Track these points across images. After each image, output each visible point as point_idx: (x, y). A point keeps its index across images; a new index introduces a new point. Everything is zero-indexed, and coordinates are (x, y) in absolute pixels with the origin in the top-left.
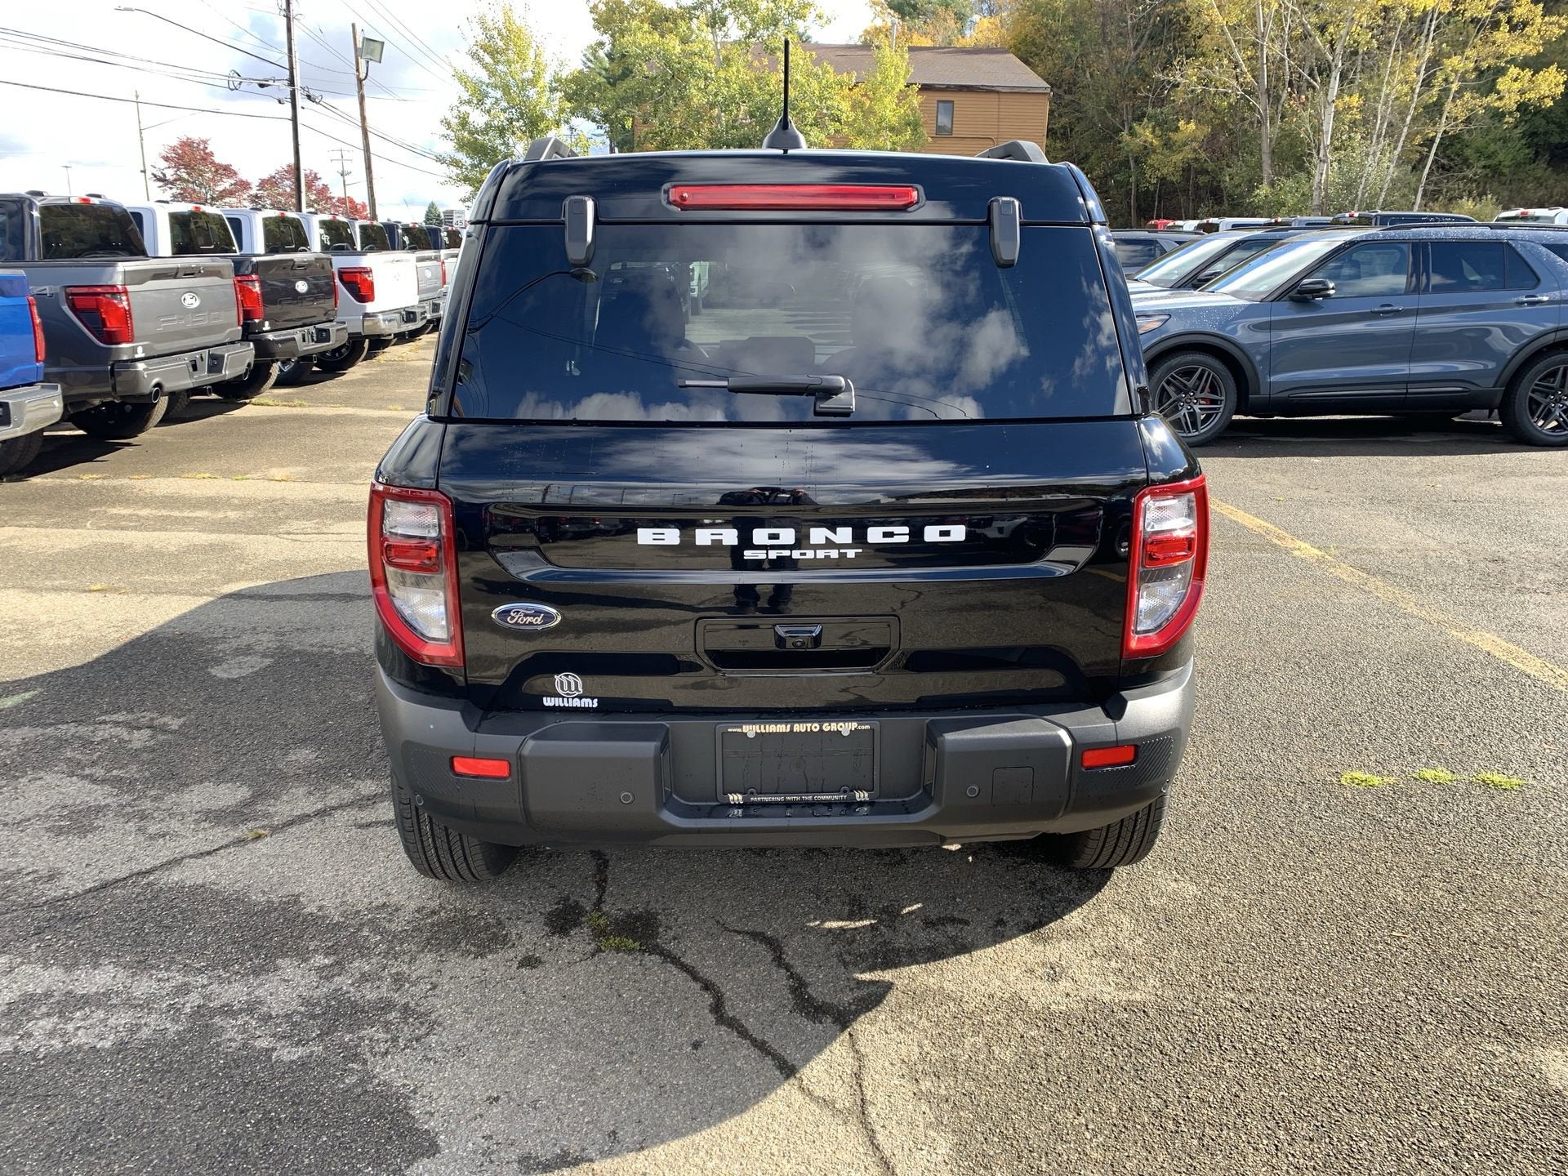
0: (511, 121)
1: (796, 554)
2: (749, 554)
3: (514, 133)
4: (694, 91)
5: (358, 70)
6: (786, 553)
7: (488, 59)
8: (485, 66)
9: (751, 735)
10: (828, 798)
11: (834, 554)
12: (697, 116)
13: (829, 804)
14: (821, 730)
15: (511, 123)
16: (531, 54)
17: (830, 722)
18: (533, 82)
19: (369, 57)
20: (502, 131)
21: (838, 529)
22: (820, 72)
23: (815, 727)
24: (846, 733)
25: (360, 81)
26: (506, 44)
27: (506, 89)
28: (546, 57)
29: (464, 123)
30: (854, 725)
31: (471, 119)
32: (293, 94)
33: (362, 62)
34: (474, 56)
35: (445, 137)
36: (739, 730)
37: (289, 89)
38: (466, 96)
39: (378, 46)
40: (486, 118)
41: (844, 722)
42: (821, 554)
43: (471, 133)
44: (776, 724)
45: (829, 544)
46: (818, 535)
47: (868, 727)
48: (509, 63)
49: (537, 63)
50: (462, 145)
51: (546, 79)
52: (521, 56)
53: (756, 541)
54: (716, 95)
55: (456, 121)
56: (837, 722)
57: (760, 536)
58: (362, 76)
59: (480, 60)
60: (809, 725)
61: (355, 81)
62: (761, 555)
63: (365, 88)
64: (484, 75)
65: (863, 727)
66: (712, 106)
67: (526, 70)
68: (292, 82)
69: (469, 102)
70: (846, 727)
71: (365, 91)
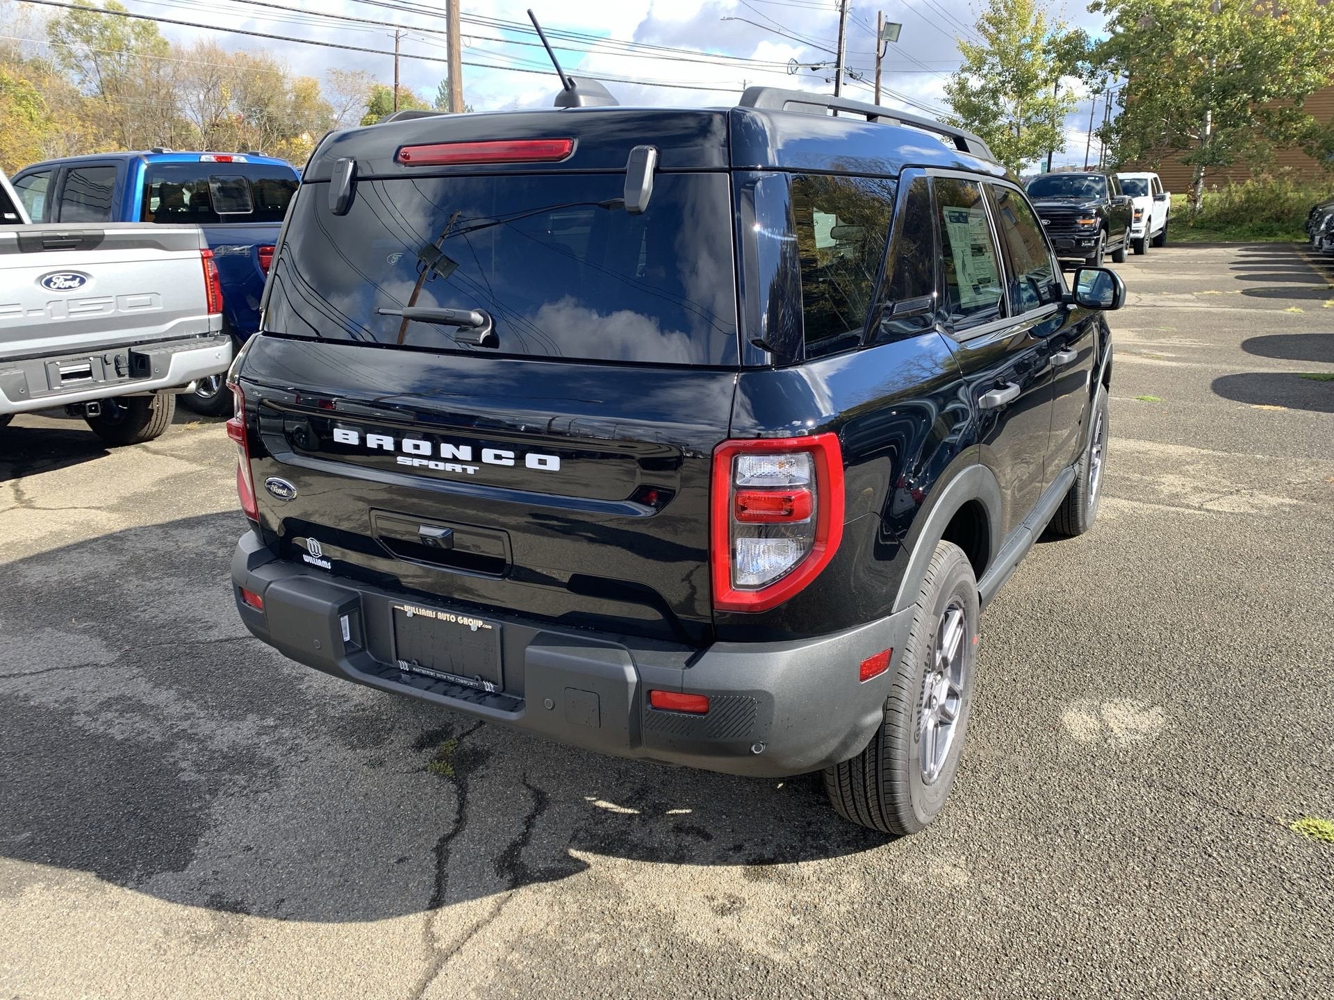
0: (1003, 83)
1: (432, 465)
2: (401, 460)
3: (1006, 94)
4: (1179, 41)
5: (878, 50)
6: (425, 462)
7: (992, 30)
8: (989, 36)
9: (409, 614)
10: (465, 682)
11: (458, 468)
12: (1183, 64)
13: (465, 687)
14: (456, 621)
15: (1004, 85)
16: (1032, 22)
17: (463, 616)
18: (1030, 47)
19: (888, 38)
20: (994, 94)
21: (461, 447)
22: (1325, 11)
23: (452, 618)
24: (474, 629)
25: (879, 59)
26: (1011, 15)
27: (1003, 55)
28: (1045, 23)
29: (962, 87)
30: (480, 623)
31: (969, 84)
32: (838, 73)
33: (882, 43)
34: (981, 28)
35: (946, 100)
36: (402, 608)
37: (836, 70)
38: (967, 64)
39: (896, 28)
40: (983, 82)
41: (474, 618)
42: (449, 467)
43: (968, 96)
44: (426, 609)
45: (455, 460)
46: (447, 450)
47: (490, 627)
48: (1009, 32)
49: (1036, 29)
50: (958, 108)
51: (1043, 43)
52: (1022, 23)
53: (405, 449)
54: (1204, 42)
55: (957, 86)
56: (468, 617)
57: (407, 445)
58: (881, 55)
59: (985, 31)
60: (448, 615)
61: (875, 59)
62: (407, 461)
63: (882, 64)
64: (986, 45)
65: (487, 627)
66: (1197, 54)
67: (1024, 37)
68: (838, 64)
69: (969, 69)
70: (475, 623)
71: (882, 67)
